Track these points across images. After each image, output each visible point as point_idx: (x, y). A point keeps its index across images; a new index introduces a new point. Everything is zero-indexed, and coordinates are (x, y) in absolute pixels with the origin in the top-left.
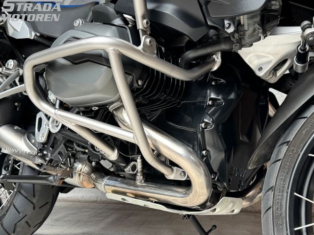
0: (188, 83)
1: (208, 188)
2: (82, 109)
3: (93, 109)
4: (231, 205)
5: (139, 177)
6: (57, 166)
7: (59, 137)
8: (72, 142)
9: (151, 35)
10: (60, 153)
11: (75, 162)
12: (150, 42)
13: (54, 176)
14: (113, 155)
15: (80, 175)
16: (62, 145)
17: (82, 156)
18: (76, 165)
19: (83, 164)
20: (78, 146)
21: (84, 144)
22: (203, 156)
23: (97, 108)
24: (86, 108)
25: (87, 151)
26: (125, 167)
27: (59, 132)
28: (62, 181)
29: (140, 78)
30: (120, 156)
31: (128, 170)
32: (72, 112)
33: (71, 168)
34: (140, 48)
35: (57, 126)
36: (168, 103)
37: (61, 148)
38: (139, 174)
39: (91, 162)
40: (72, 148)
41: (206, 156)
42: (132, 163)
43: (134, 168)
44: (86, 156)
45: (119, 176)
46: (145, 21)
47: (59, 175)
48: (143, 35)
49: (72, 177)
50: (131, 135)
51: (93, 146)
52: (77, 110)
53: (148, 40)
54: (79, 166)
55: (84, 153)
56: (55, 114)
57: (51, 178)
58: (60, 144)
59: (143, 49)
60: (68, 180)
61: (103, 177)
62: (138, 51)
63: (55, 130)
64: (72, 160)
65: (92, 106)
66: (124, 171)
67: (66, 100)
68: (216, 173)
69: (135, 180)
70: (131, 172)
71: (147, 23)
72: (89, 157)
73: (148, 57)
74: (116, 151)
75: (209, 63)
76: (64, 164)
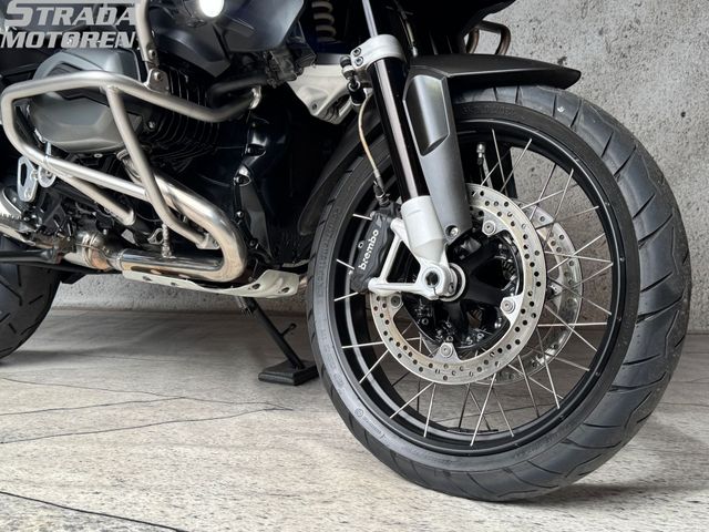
0: (224, 124)
1: (242, 257)
2: (82, 156)
3: (96, 156)
4: (281, 281)
5: (166, 248)
6: (53, 234)
7: (53, 194)
8: (73, 202)
9: (160, 68)
10: (56, 218)
11: (78, 229)
12: (159, 77)
13: (49, 250)
14: (128, 219)
15: (87, 249)
16: (59, 206)
17: (88, 221)
18: (80, 235)
19: (91, 234)
20: (82, 206)
21: (89, 204)
22: (238, 218)
23: (101, 155)
24: (86, 154)
25: (94, 214)
26: (148, 236)
27: (53, 186)
28: (60, 258)
29: (152, 119)
30: (137, 218)
31: (152, 239)
32: (69, 160)
33: (74, 237)
34: (146, 84)
35: (50, 178)
36: (197, 149)
37: (58, 209)
38: (165, 244)
39: (101, 230)
40: (74, 211)
41: (242, 218)
42: (157, 231)
43: (160, 237)
44: (94, 222)
45: (141, 248)
46: (151, 52)
47: (56, 248)
48: (150, 68)
49: (75, 251)
50: (142, 191)
51: (101, 208)
52: (76, 157)
53: (156, 74)
54: (85, 237)
55: (91, 217)
56: (45, 162)
57: (45, 253)
58: (56, 205)
59: (150, 86)
60: (70, 257)
61: (118, 251)
62: (144, 89)
63: (46, 184)
64: (74, 227)
65: (94, 153)
66: (148, 242)
67: (60, 143)
68: (256, 240)
69: (160, 252)
70: (156, 243)
71: (153, 54)
72: (98, 222)
73: (156, 95)
74: (132, 213)
75: (245, 99)
76: (62, 233)
